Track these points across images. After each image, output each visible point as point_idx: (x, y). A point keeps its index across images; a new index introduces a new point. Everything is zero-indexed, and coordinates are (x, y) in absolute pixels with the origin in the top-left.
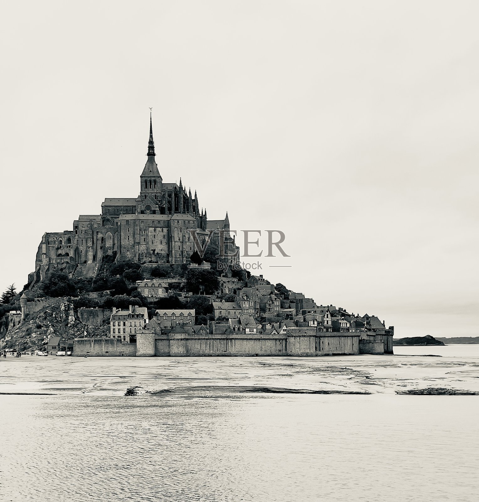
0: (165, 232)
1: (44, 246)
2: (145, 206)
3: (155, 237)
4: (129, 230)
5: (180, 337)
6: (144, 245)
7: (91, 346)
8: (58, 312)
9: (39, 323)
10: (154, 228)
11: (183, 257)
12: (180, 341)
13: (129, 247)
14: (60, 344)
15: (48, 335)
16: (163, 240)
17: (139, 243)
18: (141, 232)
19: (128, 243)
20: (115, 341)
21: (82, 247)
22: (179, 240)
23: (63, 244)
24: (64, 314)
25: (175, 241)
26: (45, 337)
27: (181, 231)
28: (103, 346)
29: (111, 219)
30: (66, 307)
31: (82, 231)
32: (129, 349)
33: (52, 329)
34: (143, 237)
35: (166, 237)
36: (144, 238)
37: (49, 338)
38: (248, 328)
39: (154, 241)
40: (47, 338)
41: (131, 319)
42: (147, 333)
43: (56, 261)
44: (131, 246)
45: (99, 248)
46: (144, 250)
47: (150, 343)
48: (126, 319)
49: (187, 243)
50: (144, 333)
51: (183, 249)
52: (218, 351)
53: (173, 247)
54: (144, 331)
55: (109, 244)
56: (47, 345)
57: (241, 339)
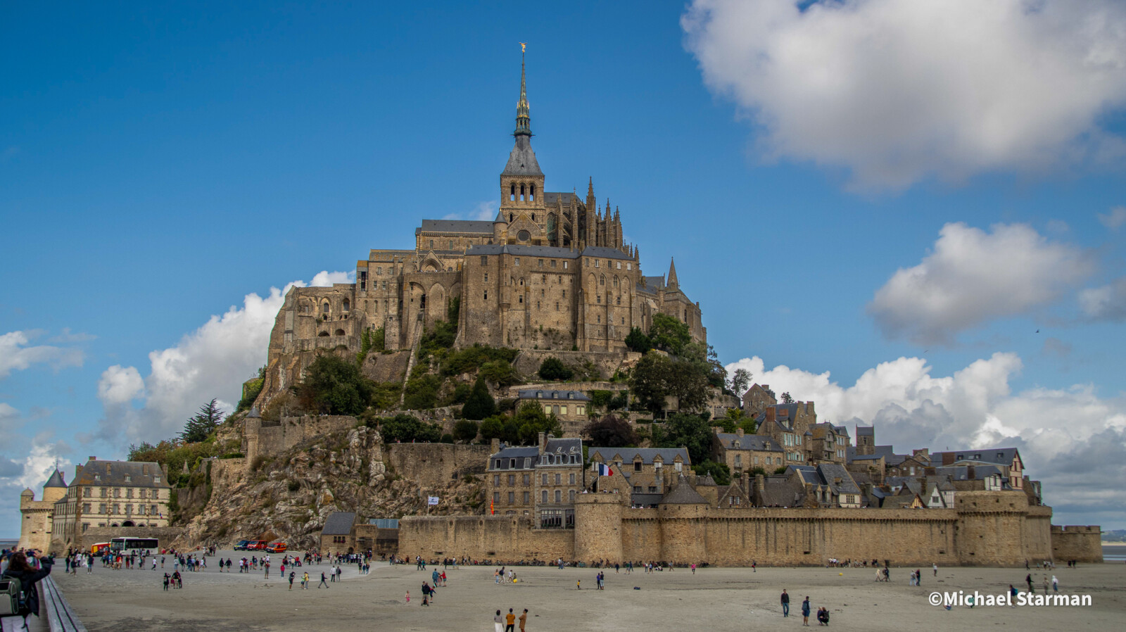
0: (566, 283)
1: (289, 315)
2: (517, 231)
3: (543, 294)
4: (486, 278)
5: (692, 515)
6: (520, 312)
7: (446, 537)
8: (343, 450)
9: (296, 476)
10: (541, 275)
11: (607, 340)
12: (692, 524)
13: (487, 314)
14: (355, 531)
15: (318, 506)
16: (561, 301)
17: (509, 305)
18: (513, 282)
19: (483, 305)
20: (512, 523)
21: (375, 316)
22: (599, 301)
23: (330, 311)
24: (358, 456)
25: (591, 303)
26: (311, 512)
27: (602, 283)
28: (482, 538)
29: (437, 260)
30: (362, 440)
31: (376, 282)
32: (552, 546)
33: (328, 492)
34: (518, 294)
35: (568, 295)
36: (521, 296)
37: (321, 514)
38: (843, 493)
39: (541, 303)
40: (318, 514)
41: (547, 467)
42: (607, 503)
43: (316, 345)
44: (490, 313)
45: (413, 318)
46: (519, 322)
47: (616, 529)
48: (532, 466)
49: (616, 309)
50: (600, 503)
51: (607, 321)
52: (787, 551)
53: (585, 316)
54: (599, 497)
55: (437, 310)
56: (320, 532)
57: (847, 519)
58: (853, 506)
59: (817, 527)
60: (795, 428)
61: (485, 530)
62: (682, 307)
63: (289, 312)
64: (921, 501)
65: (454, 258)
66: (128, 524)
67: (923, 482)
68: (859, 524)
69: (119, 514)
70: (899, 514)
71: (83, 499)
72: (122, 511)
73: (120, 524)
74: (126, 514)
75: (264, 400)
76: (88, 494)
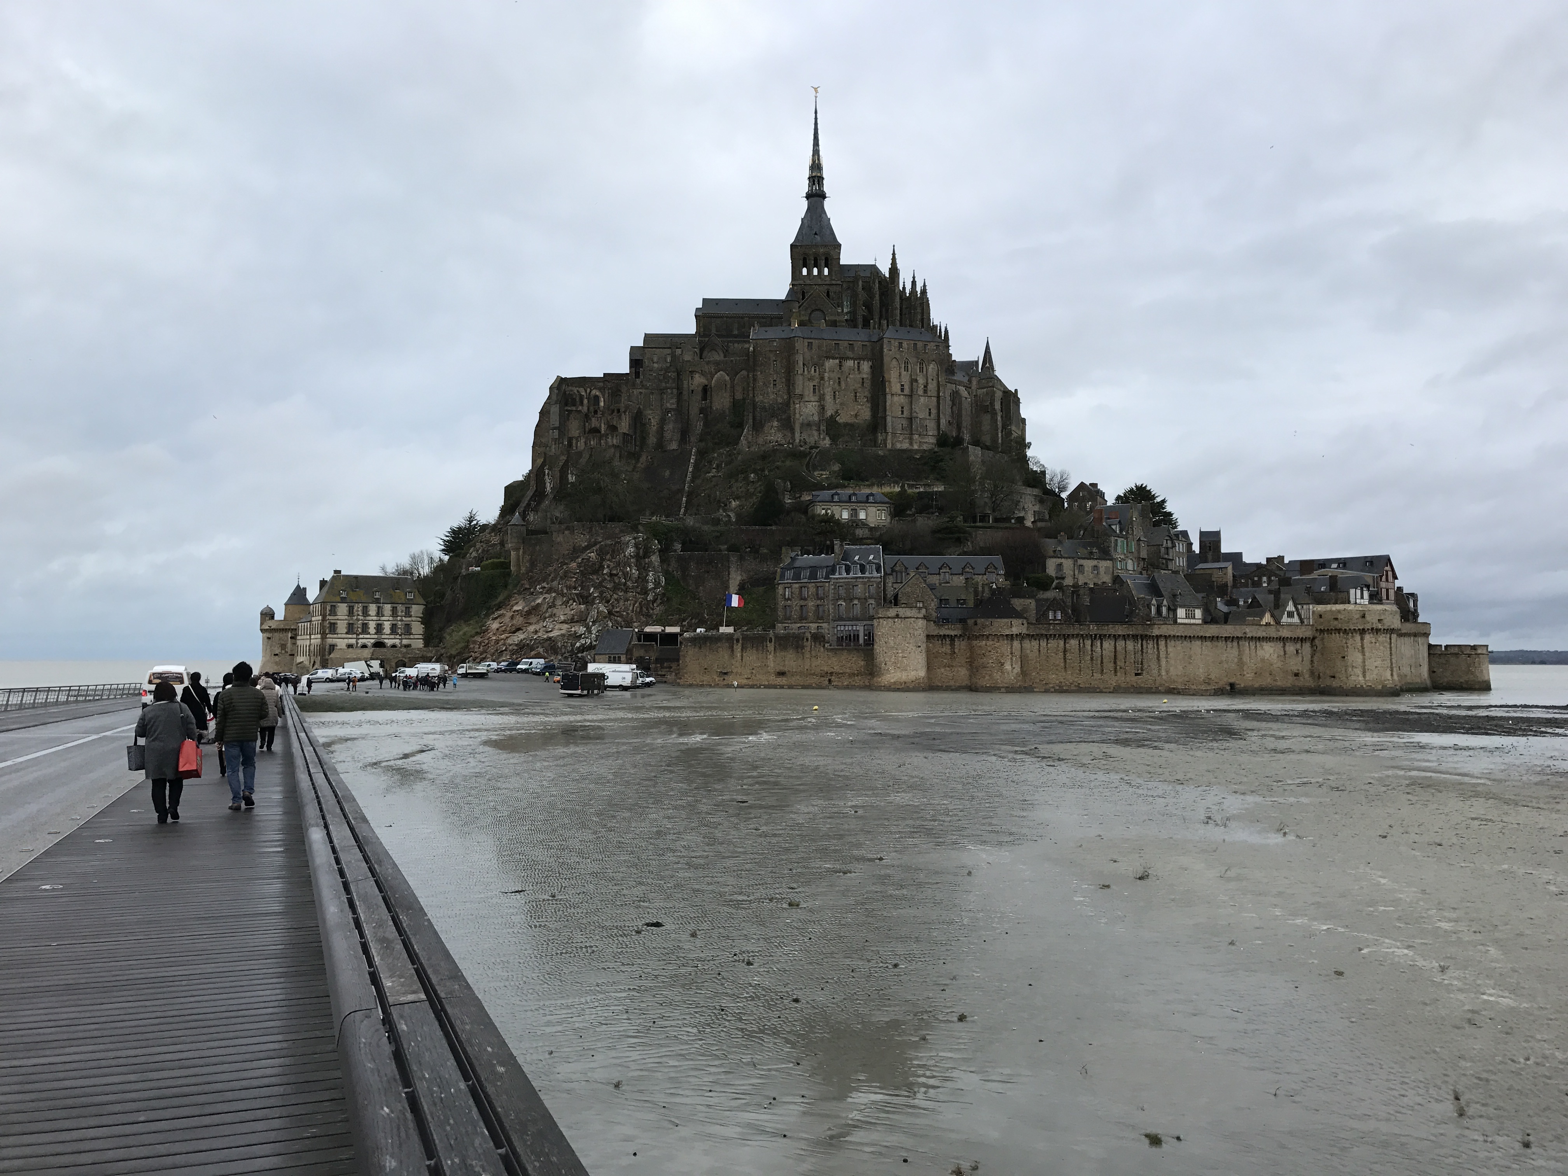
0: (865, 370)
1: (555, 409)
2: (809, 311)
3: (839, 382)
4: (775, 365)
5: (1006, 631)
6: (814, 403)
7: (733, 656)
10: (837, 361)
11: (911, 434)
12: (1006, 641)
13: (776, 406)
14: (631, 650)
15: (591, 623)
16: (860, 390)
17: (801, 396)
18: (806, 369)
19: (772, 396)
20: (805, 640)
21: (652, 410)
22: (902, 390)
23: (602, 404)
24: (635, 568)
25: (893, 392)
26: (582, 630)
27: (906, 369)
28: (771, 657)
30: (639, 548)
31: (651, 371)
32: (849, 664)
33: (602, 608)
35: (868, 384)
36: (814, 386)
37: (594, 632)
38: (1181, 607)
39: (837, 393)
40: (590, 632)
41: (842, 578)
42: (911, 617)
43: (586, 444)
44: (780, 406)
45: (694, 410)
46: (813, 415)
47: (920, 647)
48: (827, 577)
49: (922, 399)
50: (901, 618)
51: (911, 413)
52: (1116, 671)
53: (888, 408)
54: (902, 611)
55: (721, 402)
56: (593, 652)
57: (1186, 637)
58: (1193, 621)
59: (1150, 646)
60: (1127, 532)
61: (775, 647)
62: (999, 395)
63: (554, 406)
64: (1272, 616)
65: (738, 342)
66: (379, 645)
67: (1277, 594)
68: (1198, 643)
69: (369, 634)
70: (1247, 630)
71: (328, 617)
72: (372, 630)
73: (369, 644)
74: (376, 634)
75: (529, 505)
76: (333, 612)
